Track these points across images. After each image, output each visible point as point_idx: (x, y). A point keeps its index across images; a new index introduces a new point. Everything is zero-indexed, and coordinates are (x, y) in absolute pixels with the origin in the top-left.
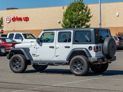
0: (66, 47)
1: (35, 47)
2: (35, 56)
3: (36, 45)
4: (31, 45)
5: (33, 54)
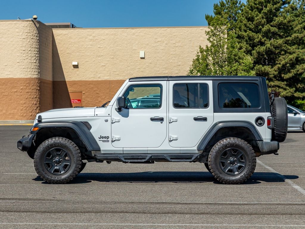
0: (196, 119)
1: (109, 119)
2: (108, 141)
3: (110, 115)
4: (96, 115)
5: (101, 136)
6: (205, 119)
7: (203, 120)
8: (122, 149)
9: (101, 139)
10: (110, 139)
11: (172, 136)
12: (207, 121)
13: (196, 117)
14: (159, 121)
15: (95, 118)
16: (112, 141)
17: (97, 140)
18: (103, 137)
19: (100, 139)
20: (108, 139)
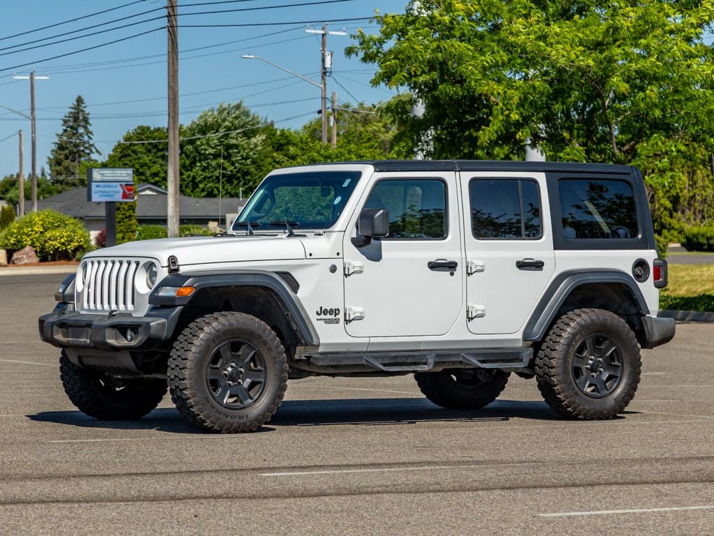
0: (521, 265)
1: (338, 263)
2: (337, 321)
3: (341, 256)
4: (308, 256)
5: (321, 308)
6: (538, 265)
7: (534, 268)
8: (366, 340)
9: (322, 316)
10: (341, 316)
11: (475, 306)
12: (542, 270)
13: (521, 260)
14: (447, 269)
15: (306, 262)
16: (347, 321)
17: (313, 317)
18: (325, 312)
19: (319, 317)
20: (338, 317)
